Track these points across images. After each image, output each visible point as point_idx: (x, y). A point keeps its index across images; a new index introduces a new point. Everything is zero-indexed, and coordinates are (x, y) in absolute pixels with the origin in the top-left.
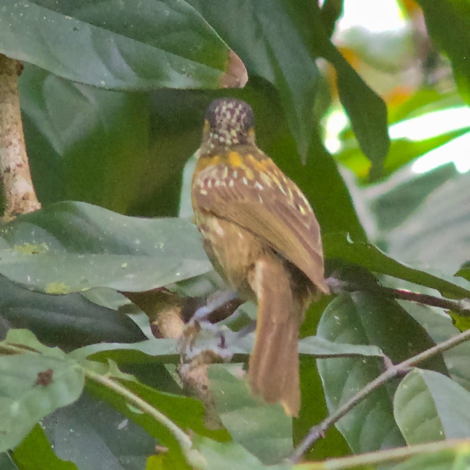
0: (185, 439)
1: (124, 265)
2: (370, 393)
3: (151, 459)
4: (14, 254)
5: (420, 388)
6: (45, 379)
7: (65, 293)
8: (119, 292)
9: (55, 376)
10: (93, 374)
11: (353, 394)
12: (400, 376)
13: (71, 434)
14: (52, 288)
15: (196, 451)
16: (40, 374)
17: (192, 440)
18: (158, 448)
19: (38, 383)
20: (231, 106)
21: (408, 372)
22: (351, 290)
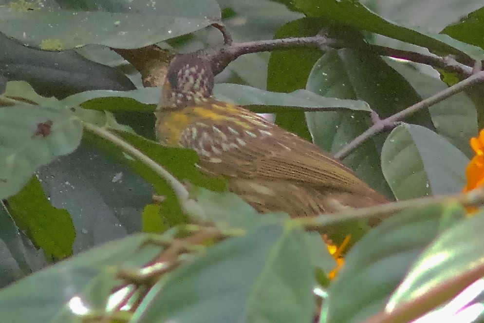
0: (181, 189)
1: (117, 23)
2: (359, 146)
3: (148, 207)
4: (10, 10)
5: (407, 142)
6: (44, 130)
7: (60, 49)
8: (111, 49)
9: (54, 127)
10: (90, 126)
11: (341, 148)
12: (387, 130)
13: (67, 186)
14: (46, 45)
15: (192, 201)
16: (40, 125)
17: (188, 190)
18: (155, 197)
19: (38, 133)
20: (193, 70)
21: (395, 126)
22: (338, 47)
